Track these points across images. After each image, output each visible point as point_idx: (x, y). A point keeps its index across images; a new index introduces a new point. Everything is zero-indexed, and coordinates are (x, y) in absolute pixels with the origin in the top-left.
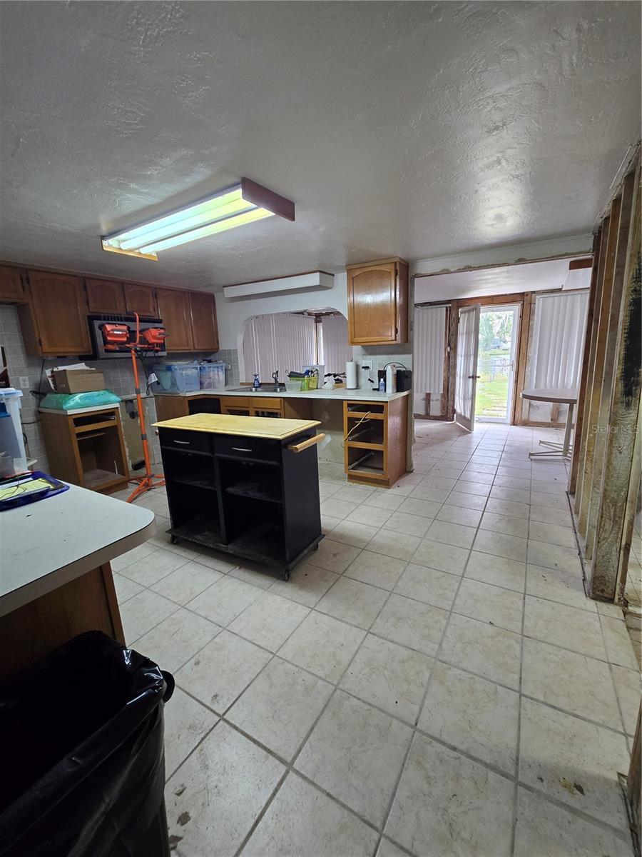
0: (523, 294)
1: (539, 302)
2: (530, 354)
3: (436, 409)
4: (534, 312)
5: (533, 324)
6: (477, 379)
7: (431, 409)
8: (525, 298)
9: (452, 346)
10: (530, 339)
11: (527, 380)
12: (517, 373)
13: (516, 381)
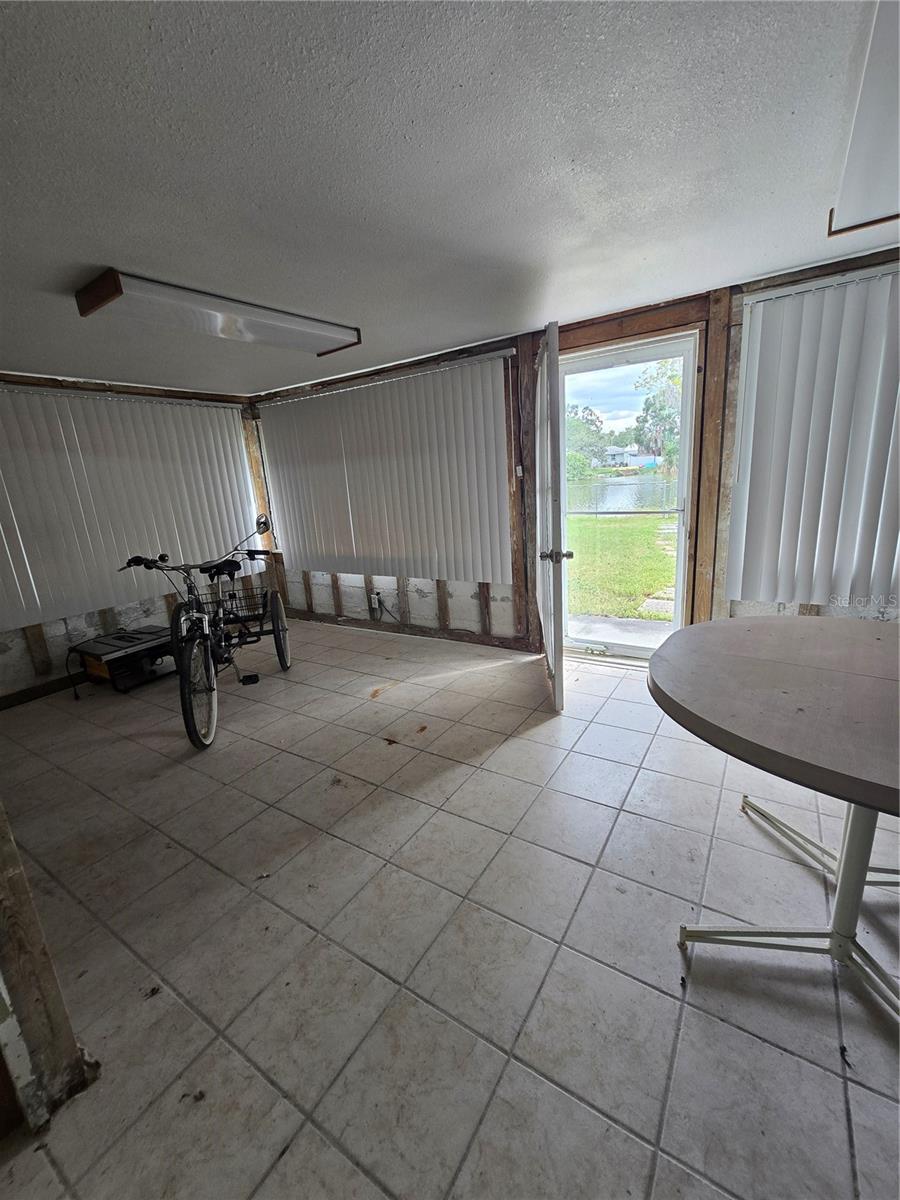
0: (704, 300)
1: (753, 314)
2: (729, 481)
3: (503, 623)
4: (737, 354)
5: (736, 392)
6: (564, 560)
7: (493, 622)
8: (713, 309)
9: (527, 462)
10: (728, 435)
11: (722, 554)
12: (694, 535)
13: (693, 558)
